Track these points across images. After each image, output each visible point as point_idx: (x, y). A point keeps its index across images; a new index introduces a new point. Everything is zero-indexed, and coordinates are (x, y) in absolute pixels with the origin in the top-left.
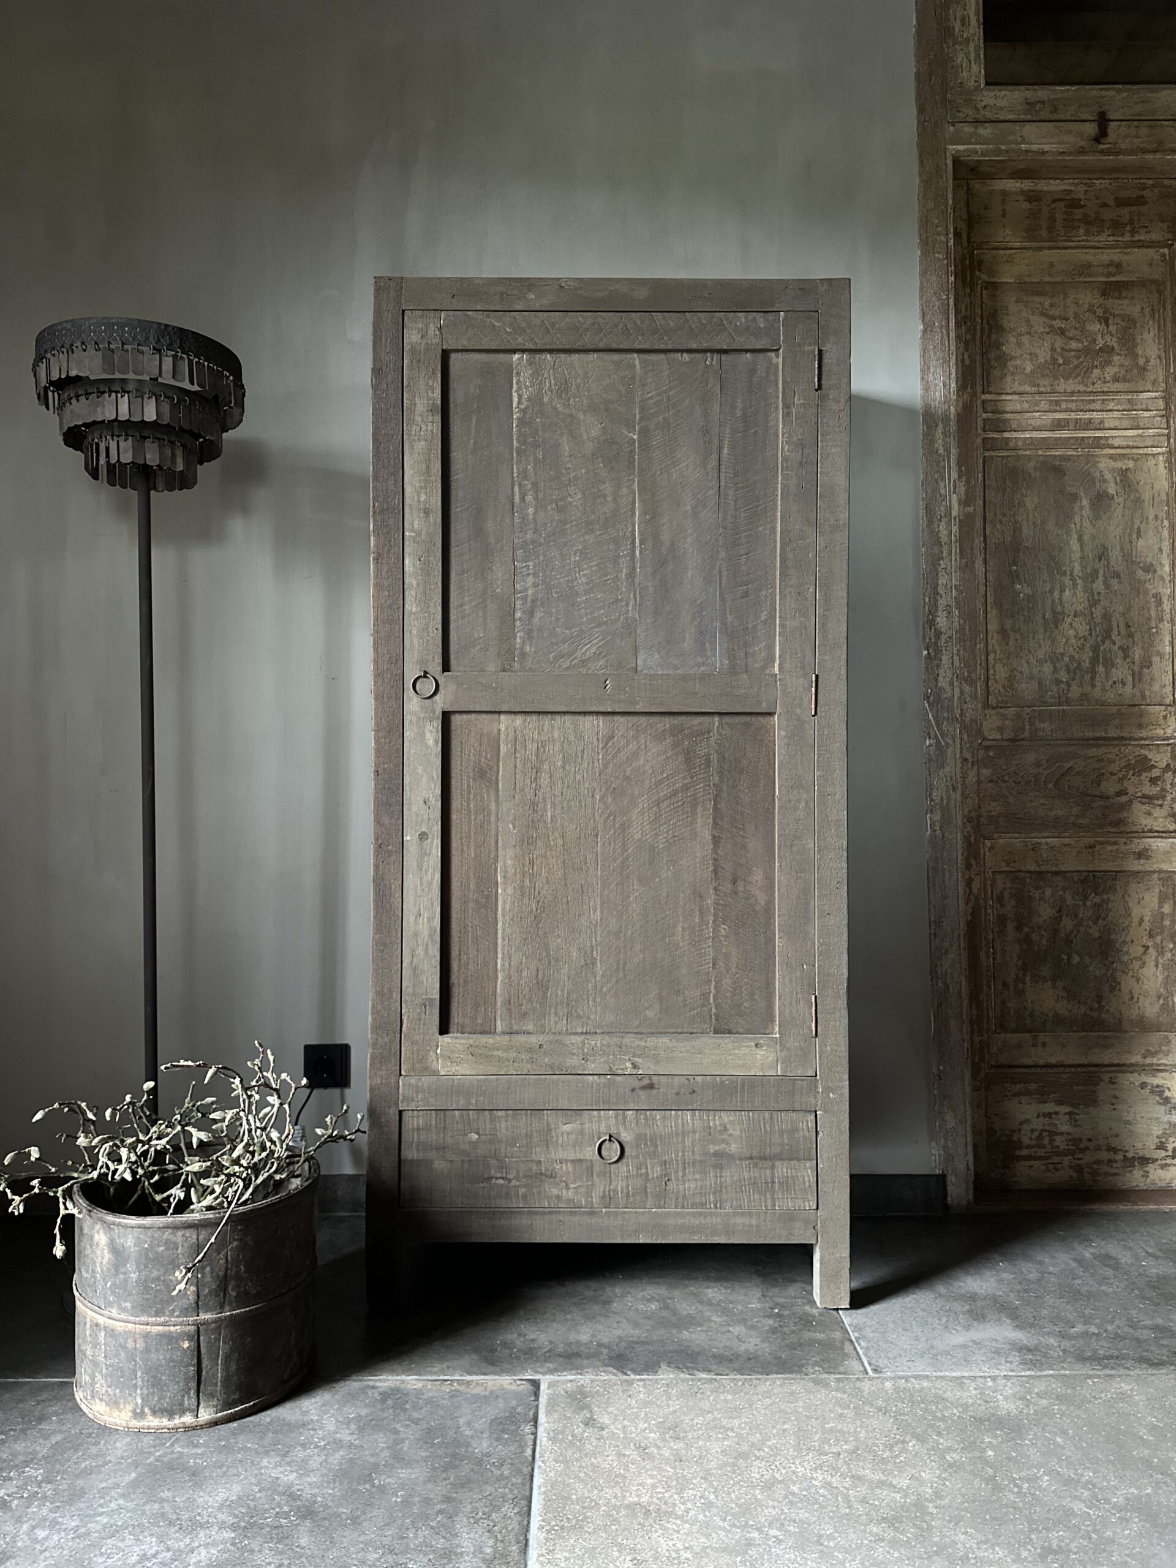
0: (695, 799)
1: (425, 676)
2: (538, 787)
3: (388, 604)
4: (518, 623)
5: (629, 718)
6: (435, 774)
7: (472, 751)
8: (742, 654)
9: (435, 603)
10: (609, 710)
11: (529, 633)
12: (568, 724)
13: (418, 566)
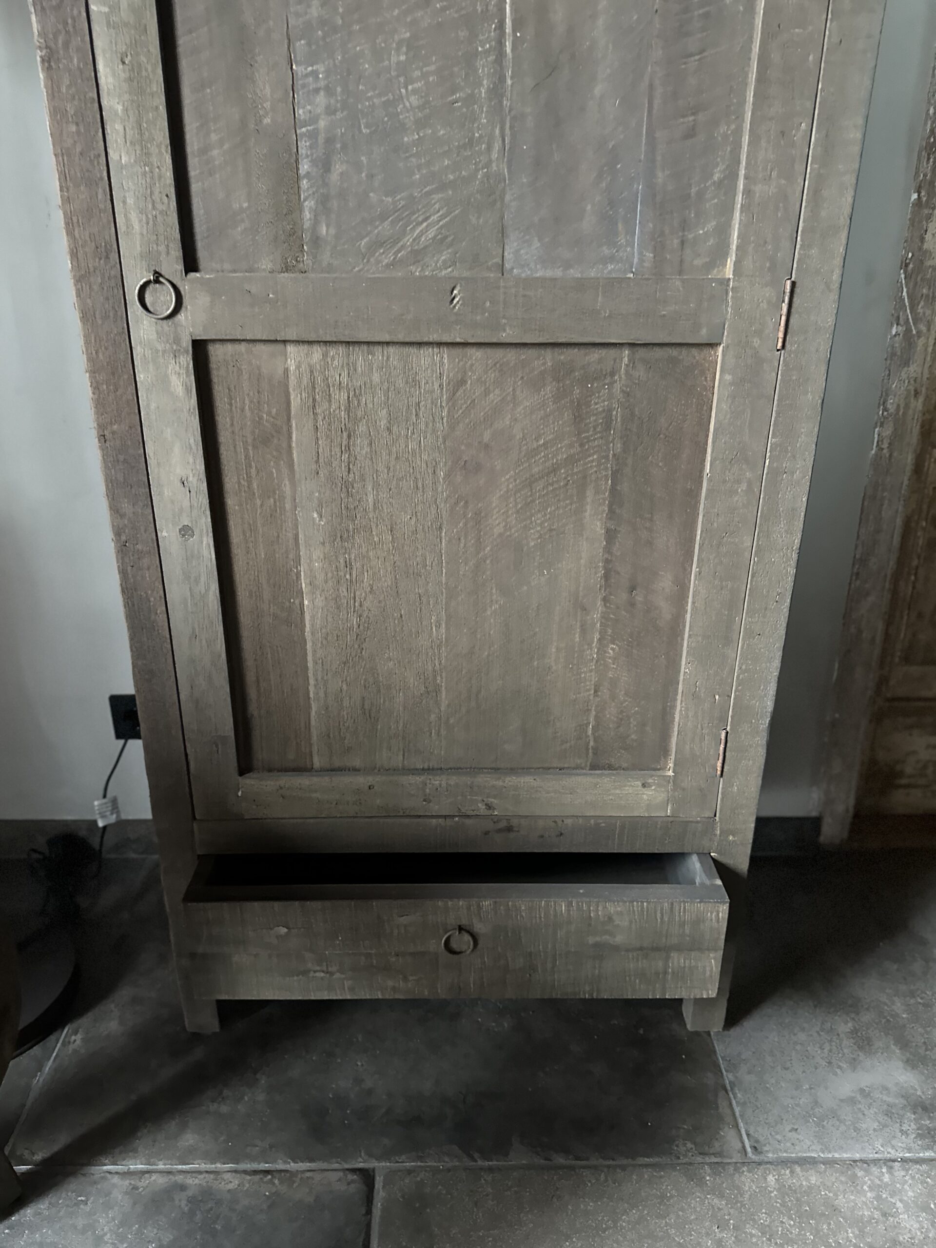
0: (585, 477)
1: (157, 281)
2: (352, 459)
3: (78, 149)
4: (304, 183)
5: (489, 351)
6: (192, 441)
7: (247, 402)
8: (676, 242)
9: (159, 146)
10: (458, 340)
11: (324, 201)
12: (394, 361)
13: (123, 75)
